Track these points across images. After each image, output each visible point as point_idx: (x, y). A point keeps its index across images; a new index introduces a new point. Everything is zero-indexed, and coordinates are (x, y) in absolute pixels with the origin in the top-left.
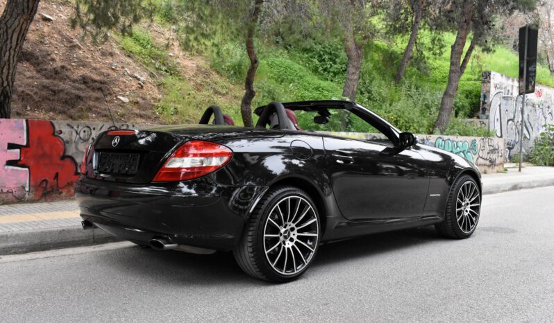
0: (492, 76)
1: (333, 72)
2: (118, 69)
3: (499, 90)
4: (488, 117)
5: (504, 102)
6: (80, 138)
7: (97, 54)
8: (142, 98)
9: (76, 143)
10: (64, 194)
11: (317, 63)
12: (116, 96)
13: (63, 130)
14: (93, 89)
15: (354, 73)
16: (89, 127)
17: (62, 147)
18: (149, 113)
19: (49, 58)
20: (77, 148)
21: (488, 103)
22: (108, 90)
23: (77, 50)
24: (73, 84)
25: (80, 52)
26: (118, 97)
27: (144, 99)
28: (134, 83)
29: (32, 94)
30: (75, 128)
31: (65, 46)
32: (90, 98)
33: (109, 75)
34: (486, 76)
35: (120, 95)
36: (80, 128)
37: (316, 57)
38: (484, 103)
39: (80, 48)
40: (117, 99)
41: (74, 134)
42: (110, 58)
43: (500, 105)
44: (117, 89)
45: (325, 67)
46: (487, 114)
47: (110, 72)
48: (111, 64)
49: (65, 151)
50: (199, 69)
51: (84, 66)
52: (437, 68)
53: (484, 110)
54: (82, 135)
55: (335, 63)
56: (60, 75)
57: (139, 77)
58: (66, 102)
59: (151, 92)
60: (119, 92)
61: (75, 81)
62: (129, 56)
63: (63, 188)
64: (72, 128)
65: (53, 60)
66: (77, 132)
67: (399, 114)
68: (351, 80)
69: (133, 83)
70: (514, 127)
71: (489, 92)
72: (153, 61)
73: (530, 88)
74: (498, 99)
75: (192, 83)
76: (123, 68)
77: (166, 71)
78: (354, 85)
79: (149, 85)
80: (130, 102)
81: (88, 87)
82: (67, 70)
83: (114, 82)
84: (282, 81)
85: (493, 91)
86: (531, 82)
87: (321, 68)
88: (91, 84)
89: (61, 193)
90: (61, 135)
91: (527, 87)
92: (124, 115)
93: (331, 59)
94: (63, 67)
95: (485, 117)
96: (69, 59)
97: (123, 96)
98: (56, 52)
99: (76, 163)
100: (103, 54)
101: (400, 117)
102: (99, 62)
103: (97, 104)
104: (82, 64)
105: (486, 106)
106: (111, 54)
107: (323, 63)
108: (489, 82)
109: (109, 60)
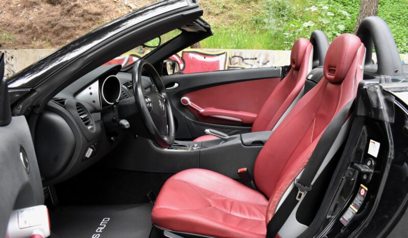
2: (120, 1)
51: (93, 2)
56: (71, 12)
57: (131, 5)
82: (79, 7)
94: (76, 5)
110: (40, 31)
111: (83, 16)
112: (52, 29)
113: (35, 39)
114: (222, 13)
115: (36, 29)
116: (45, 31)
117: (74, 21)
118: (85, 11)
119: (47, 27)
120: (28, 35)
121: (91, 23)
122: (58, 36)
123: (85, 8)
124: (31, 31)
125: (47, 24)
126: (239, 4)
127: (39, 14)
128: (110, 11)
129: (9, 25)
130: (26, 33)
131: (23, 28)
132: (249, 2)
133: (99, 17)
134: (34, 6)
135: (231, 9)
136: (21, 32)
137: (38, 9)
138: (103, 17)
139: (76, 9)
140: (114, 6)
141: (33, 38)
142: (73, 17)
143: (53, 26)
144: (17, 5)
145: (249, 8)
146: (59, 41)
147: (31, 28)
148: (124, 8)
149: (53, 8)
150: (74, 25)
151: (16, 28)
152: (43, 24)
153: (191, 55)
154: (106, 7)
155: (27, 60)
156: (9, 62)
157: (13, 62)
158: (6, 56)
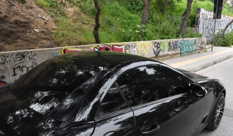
0: (201, 10)
1: (137, 10)
2: (34, 15)
3: (203, 16)
4: (198, 27)
5: (205, 21)
7: (24, 8)
8: (46, 29)
11: (130, 6)
12: (33, 29)
14: (21, 27)
15: (146, 12)
18: (49, 37)
21: (199, 21)
22: (29, 26)
23: (13, 7)
24: (10, 25)
25: (15, 8)
26: (34, 29)
27: (47, 29)
28: (42, 22)
31: (7, 5)
32: (19, 31)
33: (29, 18)
34: (199, 10)
35: (35, 28)
37: (129, 3)
38: (197, 21)
39: (15, 6)
40: (33, 30)
42: (31, 10)
43: (203, 22)
44: (33, 26)
45: (133, 7)
46: (198, 26)
47: (30, 17)
48: (31, 13)
50: (75, 12)
51: (17, 15)
52: (178, 6)
53: (197, 24)
55: (138, 6)
56: (4, 21)
57: (45, 18)
58: (5, 35)
59: (51, 26)
60: (34, 27)
61: (11, 23)
62: (41, 8)
65: (1, 13)
67: (164, 28)
68: (145, 15)
70: (207, 31)
71: (199, 17)
72: (54, 9)
73: (219, 16)
74: (203, 19)
75: (72, 19)
76: (37, 14)
77: (59, 14)
78: (146, 18)
79: (50, 22)
80: (40, 32)
81: (18, 26)
82: (8, 17)
83: (32, 22)
84: (114, 15)
85: (201, 16)
86: (219, 14)
87: (131, 8)
88: (20, 24)
91: (217, 16)
92: (36, 39)
93: (136, 4)
94: (5, 16)
95: (197, 27)
96: (9, 12)
97: (37, 29)
98: (3, 8)
100: (27, 8)
101: (164, 29)
102: (25, 12)
103: (22, 34)
104: (15, 13)
105: (198, 23)
106: (31, 8)
107: (132, 5)
108: (200, 13)
109: (30, 11)
111: (16, 24)
117: (13, 27)
118: (16, 21)
121: (25, 28)
123: (14, 18)
128: (33, 21)
133: (28, 24)
138: (30, 24)
140: (33, 18)
148: (40, 19)
150: (15, 30)
153: (115, 46)
155: (44, 56)
156: (34, 58)
157: (36, 57)
158: (31, 54)
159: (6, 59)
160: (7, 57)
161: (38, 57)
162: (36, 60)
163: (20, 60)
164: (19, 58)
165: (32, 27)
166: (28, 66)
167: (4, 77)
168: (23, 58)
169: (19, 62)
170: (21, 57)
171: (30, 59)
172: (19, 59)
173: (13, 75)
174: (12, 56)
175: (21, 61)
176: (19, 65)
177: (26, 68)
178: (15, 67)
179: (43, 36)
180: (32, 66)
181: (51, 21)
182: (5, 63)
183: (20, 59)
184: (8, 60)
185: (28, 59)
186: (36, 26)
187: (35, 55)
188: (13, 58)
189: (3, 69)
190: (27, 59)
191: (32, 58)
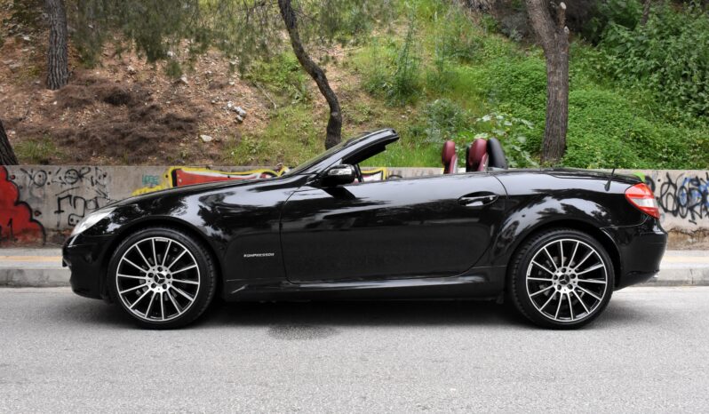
2: (219, 103)
6: (35, 183)
9: (31, 189)
10: (19, 241)
12: (199, 135)
13: (16, 175)
16: (44, 171)
17: (16, 193)
19: (148, 98)
20: (31, 194)
22: (191, 128)
23: (180, 86)
25: (184, 88)
26: (201, 136)
27: (233, 135)
28: (231, 119)
29: (100, 138)
30: (29, 172)
31: (170, 83)
32: (163, 139)
35: (205, 134)
36: (34, 172)
40: (199, 138)
41: (28, 179)
42: (218, 91)
44: (203, 127)
47: (206, 107)
48: (213, 98)
49: (19, 197)
51: (180, 103)
54: (37, 179)
56: (146, 116)
57: (238, 109)
59: (251, 128)
60: (205, 129)
61: (157, 121)
63: (17, 235)
64: (26, 172)
65: (151, 100)
66: (31, 177)
69: (229, 118)
79: (253, 119)
80: (212, 141)
81: (168, 127)
82: (158, 109)
83: (204, 118)
88: (173, 123)
89: (17, 239)
90: (15, 181)
94: (153, 107)
96: (167, 96)
97: (208, 134)
98: (158, 91)
99: (30, 210)
100: (212, 88)
102: (201, 97)
103: (168, 145)
104: (178, 101)
106: (221, 87)
109: (216, 94)
110: (103, 142)
111: (167, 122)
112: (121, 141)
113: (94, 154)
114: (367, 121)
115: (97, 139)
116: (112, 143)
117: (154, 130)
118: (169, 116)
119: (113, 137)
120: (82, 147)
121: (180, 133)
122: (134, 150)
123: (169, 111)
124: (86, 142)
125: (113, 133)
126: (389, 109)
127: (95, 117)
128: (207, 117)
129: (45, 132)
130: (80, 144)
131: (71, 138)
132: (403, 106)
133: (192, 124)
134: (83, 105)
135: (379, 116)
136: (70, 143)
137: (92, 110)
138: (197, 124)
139: (154, 113)
140: (212, 109)
141: (91, 152)
142: (152, 124)
143: (123, 136)
144: (52, 102)
145: (404, 114)
146: (137, 157)
147: (86, 138)
148: (228, 112)
149: (116, 109)
150: (156, 136)
151: (58, 137)
152: (106, 134)
154: (202, 111)
155: (125, 179)
156: (101, 181)
157: (105, 181)
158: (96, 174)
159: (46, 178)
160: (50, 173)
161: (110, 180)
162: (104, 186)
163: (72, 183)
164: (72, 178)
165: (198, 131)
166: (86, 198)
167: (40, 213)
168: (79, 181)
169: (70, 186)
170: (76, 176)
171: (93, 184)
172: (70, 181)
173: (56, 212)
174: (58, 172)
175: (75, 186)
176: (70, 192)
177: (83, 201)
178: (61, 196)
179: (214, 151)
180: (96, 198)
181: (256, 116)
182: (43, 184)
183: (74, 180)
184: (49, 180)
185: (89, 183)
186: (210, 128)
187: (105, 176)
188: (60, 178)
189: (40, 196)
190: (86, 182)
191: (97, 182)
